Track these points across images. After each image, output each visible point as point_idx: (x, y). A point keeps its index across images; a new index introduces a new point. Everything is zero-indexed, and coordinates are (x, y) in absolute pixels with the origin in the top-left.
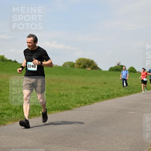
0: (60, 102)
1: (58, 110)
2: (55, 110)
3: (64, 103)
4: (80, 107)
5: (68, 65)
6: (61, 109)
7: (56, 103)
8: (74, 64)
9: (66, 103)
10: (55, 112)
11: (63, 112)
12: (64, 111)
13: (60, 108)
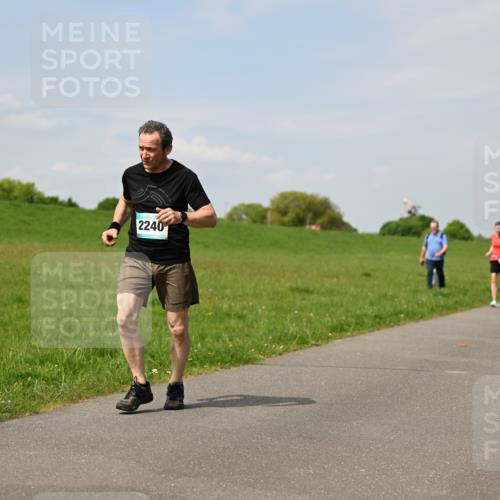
0: (218, 338)
1: (211, 363)
2: (202, 364)
3: (231, 340)
4: (285, 356)
5: (244, 216)
6: (223, 362)
7: (204, 339)
8: (266, 210)
9: (238, 340)
10: (201, 370)
11: (228, 371)
12: (233, 369)
13: (219, 358)
